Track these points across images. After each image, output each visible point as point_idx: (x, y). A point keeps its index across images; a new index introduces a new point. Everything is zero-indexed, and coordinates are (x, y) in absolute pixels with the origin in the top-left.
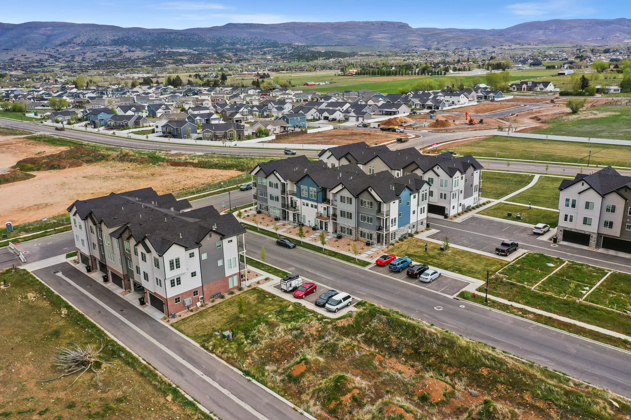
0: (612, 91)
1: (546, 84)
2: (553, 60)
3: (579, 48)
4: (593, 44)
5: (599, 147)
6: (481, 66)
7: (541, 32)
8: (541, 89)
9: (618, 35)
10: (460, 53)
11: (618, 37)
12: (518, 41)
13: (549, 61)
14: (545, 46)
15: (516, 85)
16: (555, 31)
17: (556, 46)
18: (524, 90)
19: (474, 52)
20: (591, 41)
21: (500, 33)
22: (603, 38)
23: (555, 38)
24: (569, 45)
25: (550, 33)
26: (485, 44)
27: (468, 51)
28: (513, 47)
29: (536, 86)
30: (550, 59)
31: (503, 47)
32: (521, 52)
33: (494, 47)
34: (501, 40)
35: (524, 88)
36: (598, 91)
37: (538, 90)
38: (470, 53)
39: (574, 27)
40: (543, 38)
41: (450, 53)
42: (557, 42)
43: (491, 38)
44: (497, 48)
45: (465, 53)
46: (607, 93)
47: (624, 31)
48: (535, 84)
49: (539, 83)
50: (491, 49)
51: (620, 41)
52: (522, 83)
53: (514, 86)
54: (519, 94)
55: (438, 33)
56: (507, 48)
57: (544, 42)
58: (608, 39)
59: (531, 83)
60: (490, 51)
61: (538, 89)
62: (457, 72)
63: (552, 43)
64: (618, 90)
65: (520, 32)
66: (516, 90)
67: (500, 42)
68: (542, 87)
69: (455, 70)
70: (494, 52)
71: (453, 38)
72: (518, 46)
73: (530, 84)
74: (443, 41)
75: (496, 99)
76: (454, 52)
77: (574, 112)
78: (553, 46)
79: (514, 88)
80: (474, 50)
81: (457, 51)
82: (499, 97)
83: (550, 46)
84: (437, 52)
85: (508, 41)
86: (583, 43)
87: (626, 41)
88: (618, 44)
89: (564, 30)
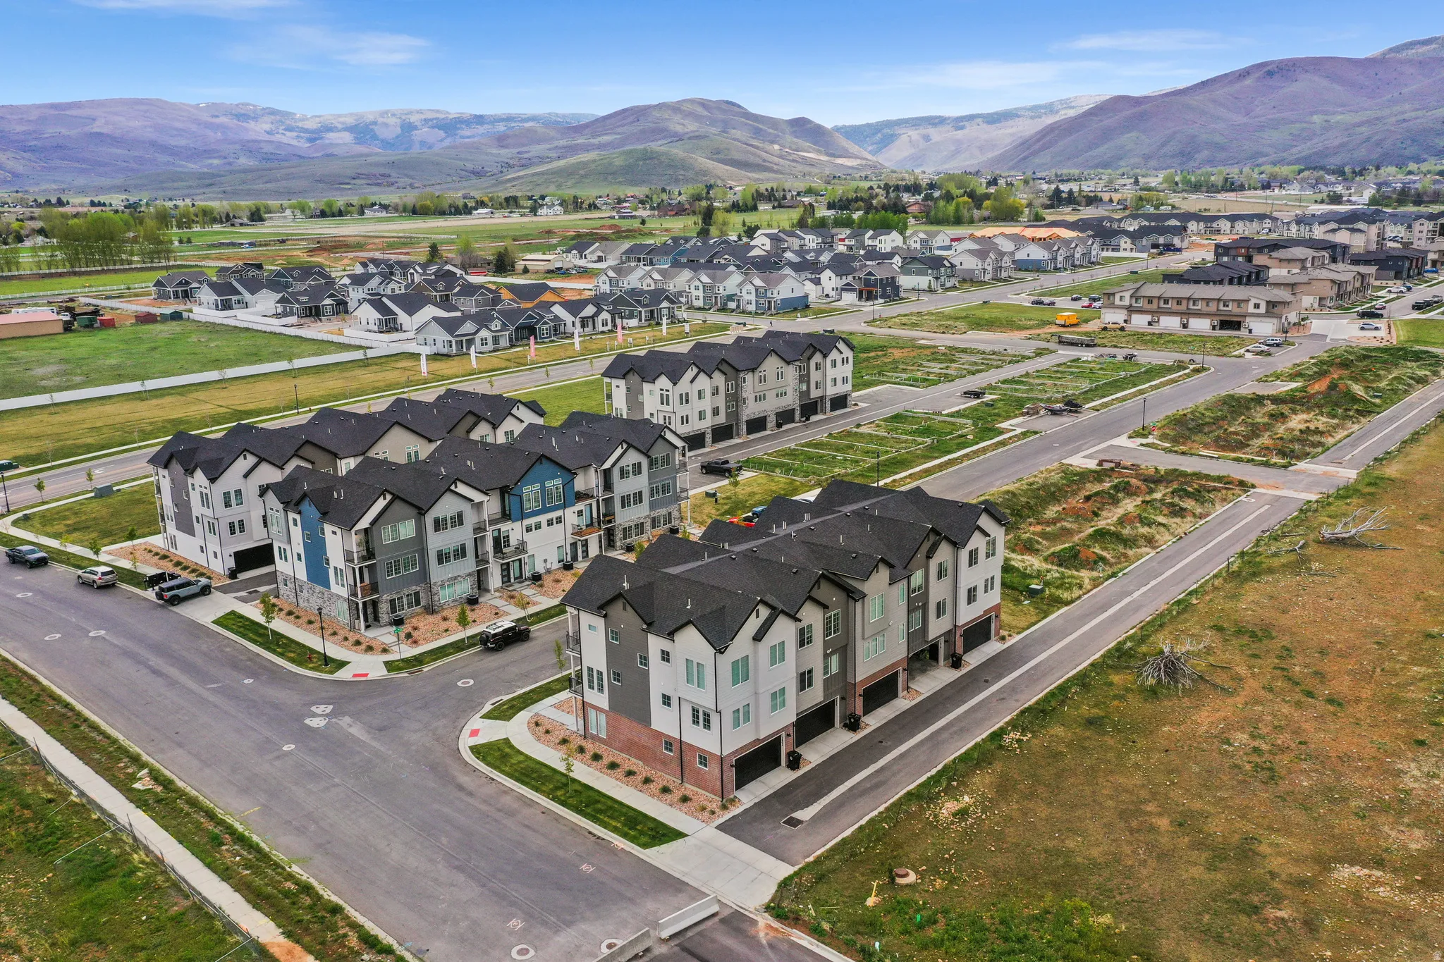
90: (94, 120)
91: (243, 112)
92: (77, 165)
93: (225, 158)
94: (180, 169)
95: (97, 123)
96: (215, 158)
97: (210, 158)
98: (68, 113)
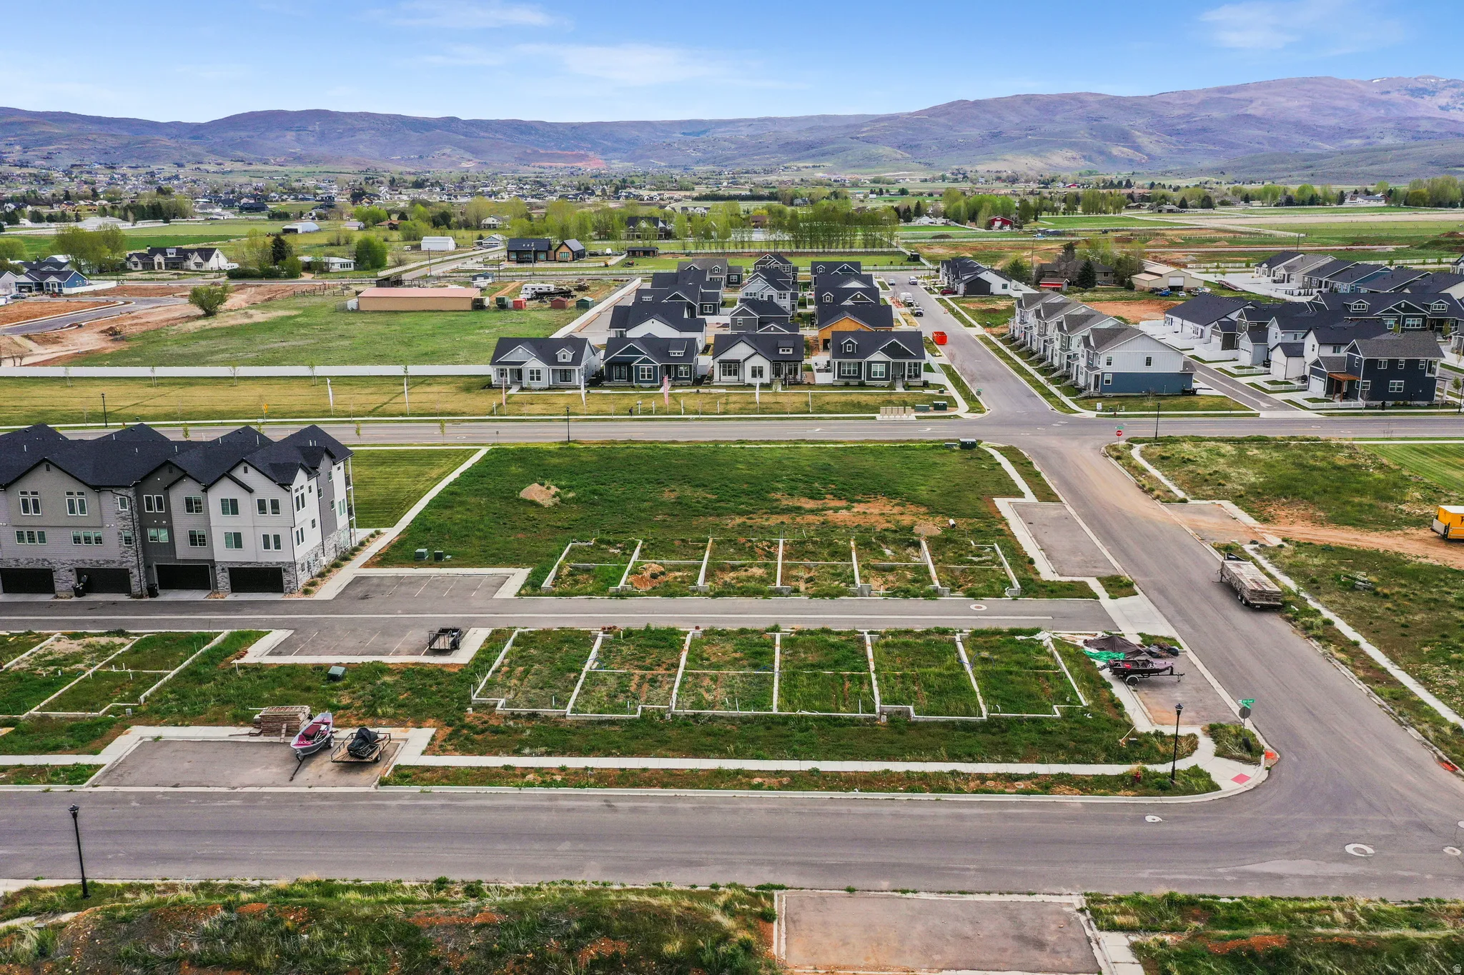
0: (336, 267)
1: (207, 254)
2: (302, 199)
3: (370, 174)
4: (401, 169)
5: (162, 384)
6: (108, 209)
7: (290, 136)
8: (198, 265)
9: (448, 151)
10: (85, 177)
11: (449, 156)
12: (240, 154)
13: (293, 202)
14: (300, 168)
15: (138, 256)
16: (322, 136)
17: (324, 168)
18: (160, 267)
19: (124, 175)
20: (398, 162)
21: (195, 132)
22: (421, 157)
23: (323, 150)
24: (351, 168)
25: (312, 139)
26: (155, 157)
27: (109, 171)
28: (228, 166)
29: (186, 258)
30: (296, 198)
31: (202, 167)
32: (243, 179)
33: (180, 165)
34: (195, 149)
35: (159, 264)
36: (308, 267)
37: (193, 267)
38: (112, 178)
39: (362, 130)
40: (298, 150)
41: (56, 175)
42: (326, 160)
43: (172, 143)
44: (189, 167)
45: (101, 177)
46: (328, 271)
47: (458, 145)
48: (184, 255)
49: (192, 251)
50: (169, 170)
51: (453, 164)
52: (154, 251)
53: (135, 259)
54: (147, 276)
55: (21, 123)
56: (212, 168)
57: (299, 159)
58: (430, 158)
59: (174, 251)
60: (168, 175)
61: (192, 262)
62: (45, 224)
63: (317, 162)
64: (348, 265)
65: (243, 134)
66: (140, 267)
67: (194, 155)
68: (199, 260)
69: (37, 218)
70: (177, 177)
71: (69, 137)
72: (239, 166)
73: (171, 253)
74: (38, 143)
75: (66, 291)
76: (68, 173)
77: (209, 313)
78: (318, 170)
79: (136, 265)
80: (125, 170)
81: (75, 172)
82: (73, 285)
83: (312, 168)
84: (17, 171)
85: (213, 152)
86: (381, 165)
87: (464, 165)
88: (448, 170)
89: (341, 136)
90: (1251, 101)
91: (1420, 86)
92: (1211, 147)
93: (1368, 138)
94: (1313, 151)
95: (1254, 105)
96: (1356, 138)
97: (1350, 138)
98: (1232, 96)
